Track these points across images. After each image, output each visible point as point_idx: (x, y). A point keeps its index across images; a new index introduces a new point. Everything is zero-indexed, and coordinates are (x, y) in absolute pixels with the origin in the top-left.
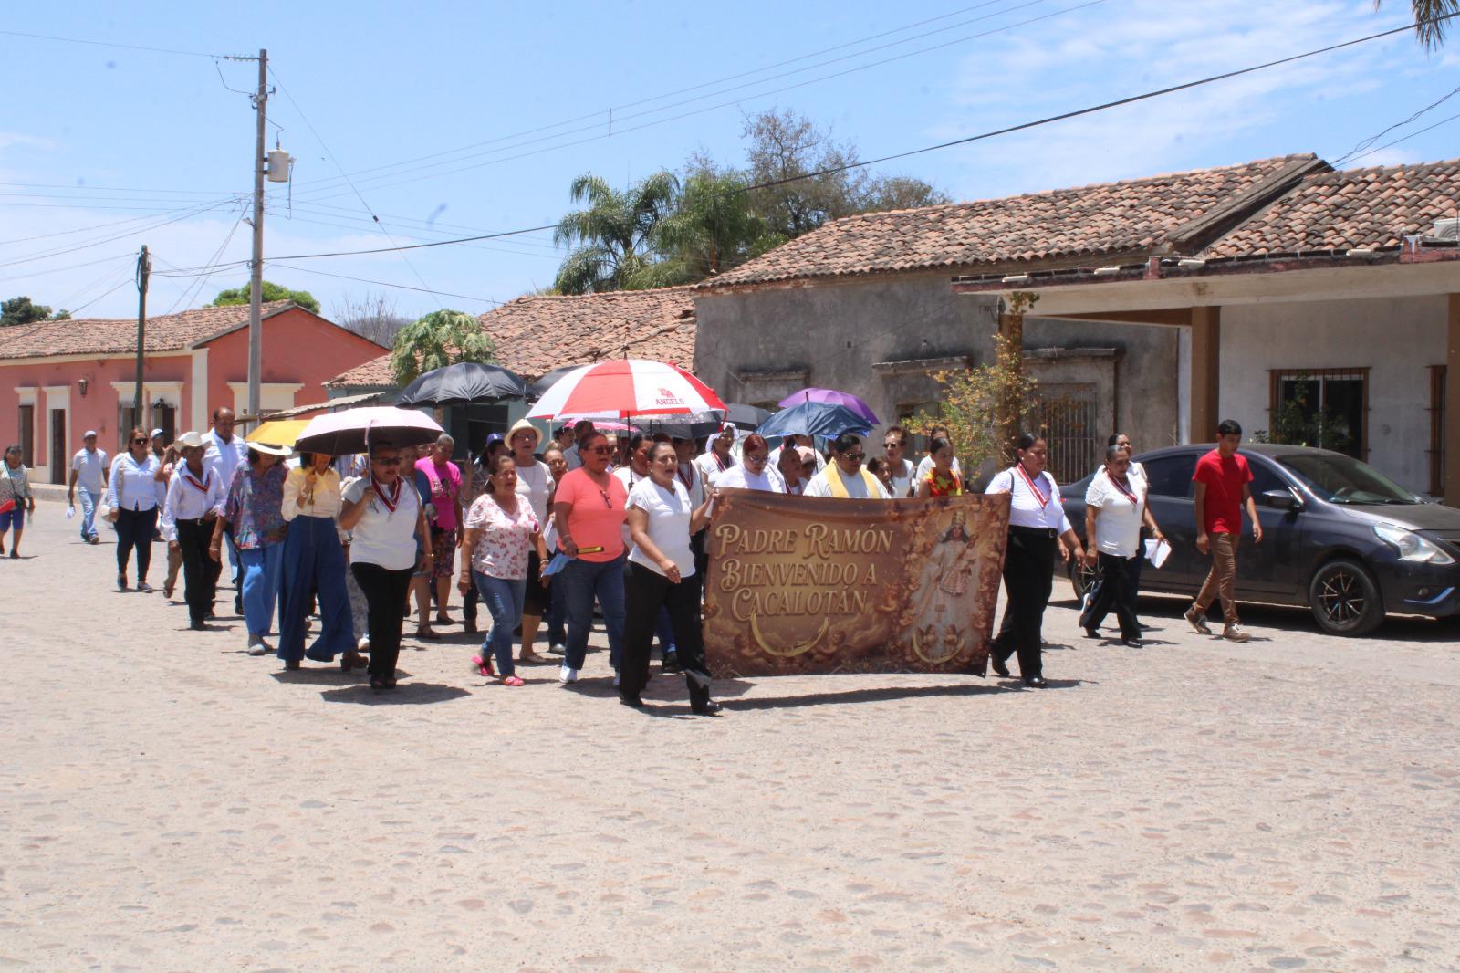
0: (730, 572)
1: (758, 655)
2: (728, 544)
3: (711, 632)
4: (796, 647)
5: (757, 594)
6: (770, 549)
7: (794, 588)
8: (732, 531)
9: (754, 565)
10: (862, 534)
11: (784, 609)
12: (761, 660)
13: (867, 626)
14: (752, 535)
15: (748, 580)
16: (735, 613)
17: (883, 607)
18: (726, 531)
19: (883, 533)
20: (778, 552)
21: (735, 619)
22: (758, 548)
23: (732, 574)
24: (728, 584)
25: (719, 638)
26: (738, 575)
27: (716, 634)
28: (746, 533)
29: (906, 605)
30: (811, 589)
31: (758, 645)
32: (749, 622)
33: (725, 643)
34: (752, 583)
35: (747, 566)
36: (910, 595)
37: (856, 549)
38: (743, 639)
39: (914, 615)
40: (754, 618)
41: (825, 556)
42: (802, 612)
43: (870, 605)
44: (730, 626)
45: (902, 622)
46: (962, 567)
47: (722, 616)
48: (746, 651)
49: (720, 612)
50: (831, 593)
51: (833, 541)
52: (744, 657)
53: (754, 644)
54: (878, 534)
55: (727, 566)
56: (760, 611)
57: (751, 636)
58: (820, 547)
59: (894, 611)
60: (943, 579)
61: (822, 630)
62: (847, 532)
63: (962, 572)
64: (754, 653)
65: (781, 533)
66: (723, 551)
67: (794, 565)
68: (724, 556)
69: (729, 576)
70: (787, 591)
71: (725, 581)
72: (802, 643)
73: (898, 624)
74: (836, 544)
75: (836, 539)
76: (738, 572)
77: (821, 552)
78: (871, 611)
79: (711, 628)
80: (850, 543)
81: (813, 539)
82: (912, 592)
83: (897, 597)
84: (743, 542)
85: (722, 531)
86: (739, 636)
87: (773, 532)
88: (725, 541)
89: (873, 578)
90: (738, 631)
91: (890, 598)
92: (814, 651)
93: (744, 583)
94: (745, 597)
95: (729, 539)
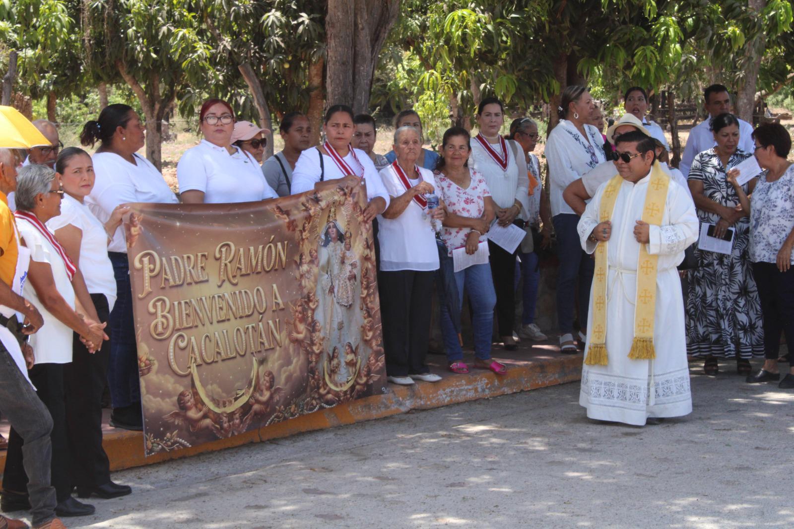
0: (159, 313)
1: (205, 416)
2: (151, 277)
3: (148, 392)
4: (236, 399)
5: (193, 339)
6: (189, 280)
7: (221, 325)
8: (152, 261)
9: (183, 302)
10: (263, 248)
11: (219, 353)
12: (208, 421)
13: (288, 362)
14: (169, 260)
15: (181, 323)
16: (175, 367)
17: (295, 335)
18: (146, 260)
19: (279, 244)
20: (197, 283)
21: (175, 373)
22: (180, 280)
23: (164, 316)
24: (160, 329)
25: (159, 399)
26: (169, 316)
27: (155, 395)
28: (164, 259)
29: (313, 327)
30: (234, 324)
31: (203, 404)
32: (190, 374)
33: (168, 406)
34: (185, 325)
35: (176, 303)
36: (313, 314)
37: (259, 269)
38: (187, 398)
39: (323, 339)
40: (194, 370)
41: (235, 281)
42: (234, 355)
43: (284, 333)
44: (170, 384)
45: (315, 348)
46: (348, 274)
47: (157, 372)
48: (193, 414)
49: (155, 367)
50: (250, 326)
51: (240, 263)
52: (188, 420)
53: (199, 402)
54: (276, 246)
55: (155, 306)
56: (199, 361)
57: (196, 394)
58: (230, 272)
59: (305, 337)
60: (336, 290)
61: (253, 374)
62: (252, 248)
63: (350, 279)
64: (201, 414)
65: (192, 257)
66: (147, 287)
67: (214, 297)
68: (149, 293)
69: (160, 319)
70: (216, 331)
71: (156, 326)
72: (241, 393)
73: (313, 352)
74: (243, 267)
75: (242, 260)
76: (169, 312)
77: (231, 276)
78: (287, 341)
79: (147, 387)
80: (254, 263)
81: (223, 261)
82: (313, 310)
83: (303, 320)
84: (166, 274)
85: (141, 261)
86: (182, 395)
87: (185, 256)
88: (147, 274)
89: (280, 301)
90: (181, 389)
91: (297, 323)
92: (253, 401)
93: (178, 326)
94: (182, 345)
95: (152, 271)
